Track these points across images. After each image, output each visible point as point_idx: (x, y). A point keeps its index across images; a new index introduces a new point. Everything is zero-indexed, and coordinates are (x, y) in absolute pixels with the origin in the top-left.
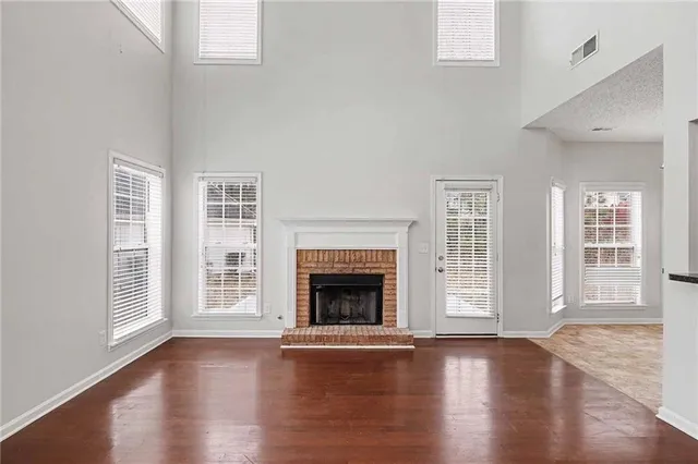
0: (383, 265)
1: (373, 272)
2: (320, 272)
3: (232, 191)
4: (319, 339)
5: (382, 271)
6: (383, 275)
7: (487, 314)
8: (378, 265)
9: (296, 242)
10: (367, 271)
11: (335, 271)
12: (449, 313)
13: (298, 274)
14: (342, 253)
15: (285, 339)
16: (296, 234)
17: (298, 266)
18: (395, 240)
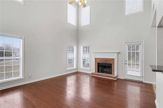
0: (112, 62)
1: (109, 63)
2: (99, 62)
3: (86, 47)
4: (97, 75)
5: (111, 63)
6: (112, 64)
7: (139, 76)
8: (110, 62)
9: (95, 57)
10: (108, 63)
11: (102, 62)
12: (128, 74)
13: (95, 62)
14: (103, 59)
15: (92, 74)
16: (95, 55)
17: (95, 61)
18: (114, 56)
